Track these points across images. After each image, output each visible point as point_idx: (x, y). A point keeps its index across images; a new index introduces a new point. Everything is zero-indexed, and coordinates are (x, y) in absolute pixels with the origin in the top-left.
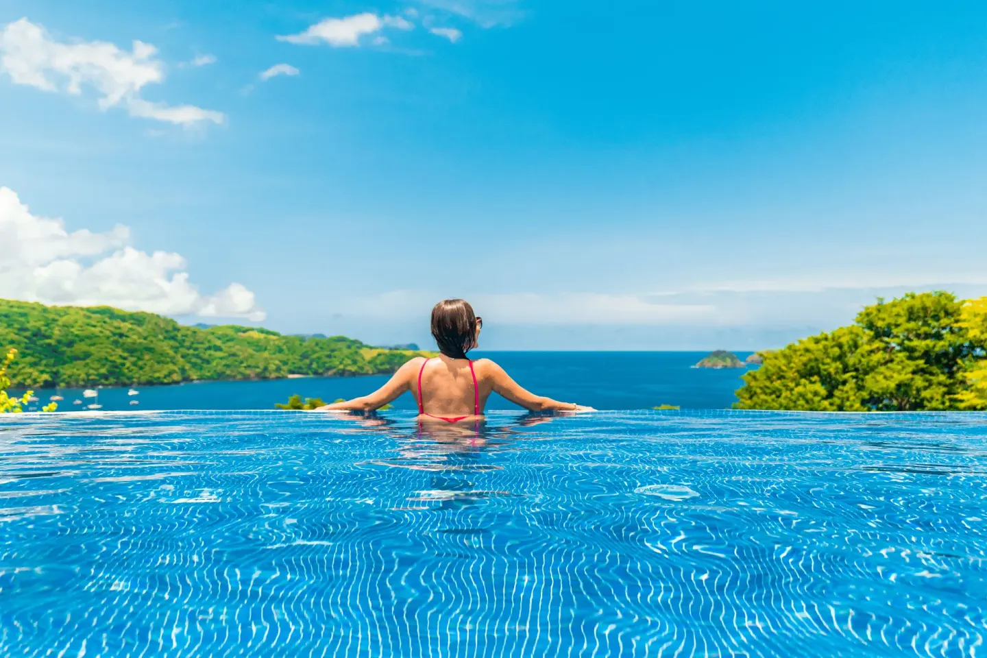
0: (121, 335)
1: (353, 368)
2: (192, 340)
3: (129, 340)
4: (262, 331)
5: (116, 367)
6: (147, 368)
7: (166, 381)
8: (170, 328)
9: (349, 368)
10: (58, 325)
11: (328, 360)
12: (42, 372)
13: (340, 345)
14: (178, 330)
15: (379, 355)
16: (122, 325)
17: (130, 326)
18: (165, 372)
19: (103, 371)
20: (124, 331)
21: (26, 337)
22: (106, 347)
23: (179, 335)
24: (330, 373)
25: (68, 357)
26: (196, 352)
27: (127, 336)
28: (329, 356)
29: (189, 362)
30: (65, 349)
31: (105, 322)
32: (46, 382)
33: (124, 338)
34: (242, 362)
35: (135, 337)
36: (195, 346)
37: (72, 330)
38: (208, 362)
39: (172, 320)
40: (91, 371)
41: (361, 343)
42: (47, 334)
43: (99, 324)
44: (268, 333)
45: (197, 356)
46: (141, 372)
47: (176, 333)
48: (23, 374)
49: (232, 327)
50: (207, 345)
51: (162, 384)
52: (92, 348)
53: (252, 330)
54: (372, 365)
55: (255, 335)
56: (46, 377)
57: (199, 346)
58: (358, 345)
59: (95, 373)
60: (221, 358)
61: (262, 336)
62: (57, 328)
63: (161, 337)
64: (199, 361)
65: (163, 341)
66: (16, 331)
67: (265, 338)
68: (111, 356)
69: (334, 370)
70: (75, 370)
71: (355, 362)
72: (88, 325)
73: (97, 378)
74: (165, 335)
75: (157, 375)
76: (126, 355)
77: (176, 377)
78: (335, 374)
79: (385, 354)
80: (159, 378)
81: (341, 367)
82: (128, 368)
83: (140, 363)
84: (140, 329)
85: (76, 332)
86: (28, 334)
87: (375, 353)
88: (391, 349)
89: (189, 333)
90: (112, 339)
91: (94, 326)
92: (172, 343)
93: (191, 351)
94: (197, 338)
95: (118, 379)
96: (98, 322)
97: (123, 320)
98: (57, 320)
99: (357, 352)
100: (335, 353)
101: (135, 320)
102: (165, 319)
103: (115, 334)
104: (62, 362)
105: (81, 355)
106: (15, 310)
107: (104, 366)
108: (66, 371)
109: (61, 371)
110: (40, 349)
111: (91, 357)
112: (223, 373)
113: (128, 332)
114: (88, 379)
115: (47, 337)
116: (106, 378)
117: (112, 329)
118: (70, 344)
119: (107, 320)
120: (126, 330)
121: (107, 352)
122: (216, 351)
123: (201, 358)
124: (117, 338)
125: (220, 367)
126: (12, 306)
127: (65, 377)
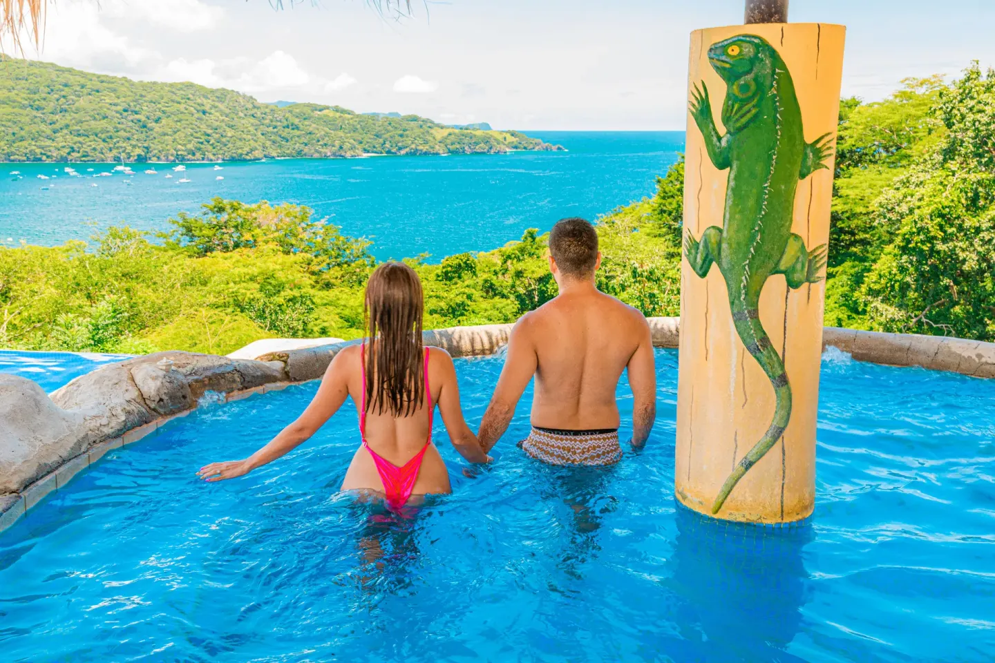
0: (204, 112)
1: (425, 148)
2: (271, 117)
3: (213, 117)
4: (337, 109)
5: (202, 143)
6: (230, 145)
7: (248, 158)
8: (250, 106)
9: (420, 147)
10: (145, 101)
11: (401, 139)
12: (134, 146)
13: (412, 123)
14: (258, 108)
15: (450, 134)
16: (205, 101)
17: (212, 103)
18: (247, 149)
19: (190, 146)
20: (207, 108)
21: (117, 112)
22: (192, 124)
23: (259, 113)
24: (403, 152)
25: (157, 132)
26: (275, 130)
27: (210, 114)
28: (401, 136)
29: (270, 140)
30: (154, 124)
31: (188, 99)
32: (139, 156)
33: (207, 115)
34: (318, 141)
35: (218, 114)
36: (274, 123)
37: (159, 106)
38: (287, 141)
39: (251, 97)
40: (180, 147)
41: (432, 122)
42: (137, 109)
43: (183, 101)
44: (343, 111)
45: (276, 134)
46: (225, 148)
47: (256, 110)
48: (117, 148)
49: (309, 105)
50: (285, 123)
51: (245, 160)
52: (179, 123)
53: (328, 108)
54: (442, 145)
55: (331, 114)
56: (138, 151)
57: (279, 124)
58: (429, 124)
59: (183, 148)
60: (298, 137)
61: (338, 115)
62: (145, 104)
63: (242, 115)
64: (279, 139)
65: (243, 118)
66: (108, 106)
67: (340, 117)
68: (196, 132)
69: (407, 150)
70: (164, 145)
71: (426, 142)
72: (173, 101)
73: (185, 153)
74: (245, 112)
75: (240, 151)
76: (209, 131)
77: (257, 154)
78: (407, 153)
79: (455, 134)
80: (241, 154)
81: (413, 146)
82: (212, 145)
83: (224, 140)
84: (221, 106)
85: (163, 109)
86: (119, 108)
87: (445, 132)
88: (461, 129)
89: (267, 110)
90: (196, 115)
91: (179, 103)
92: (252, 120)
93: (271, 129)
94: (276, 116)
95: (205, 155)
96: (182, 99)
97: (207, 98)
98: (145, 96)
99: (428, 132)
100: (407, 132)
101: (217, 97)
102: (244, 97)
103: (198, 111)
104: (152, 137)
105: (169, 131)
106: (105, 84)
107: (190, 141)
108: (156, 147)
109: (152, 145)
110: (131, 124)
111: (178, 133)
112: (302, 151)
113: (211, 109)
114: (177, 155)
115: (136, 113)
116: (194, 154)
117: (196, 106)
118: (157, 121)
119: (190, 96)
120: (209, 106)
121: (192, 129)
122: (293, 129)
123: (280, 136)
124: (201, 115)
125: (298, 144)
126: (102, 82)
127: (156, 151)
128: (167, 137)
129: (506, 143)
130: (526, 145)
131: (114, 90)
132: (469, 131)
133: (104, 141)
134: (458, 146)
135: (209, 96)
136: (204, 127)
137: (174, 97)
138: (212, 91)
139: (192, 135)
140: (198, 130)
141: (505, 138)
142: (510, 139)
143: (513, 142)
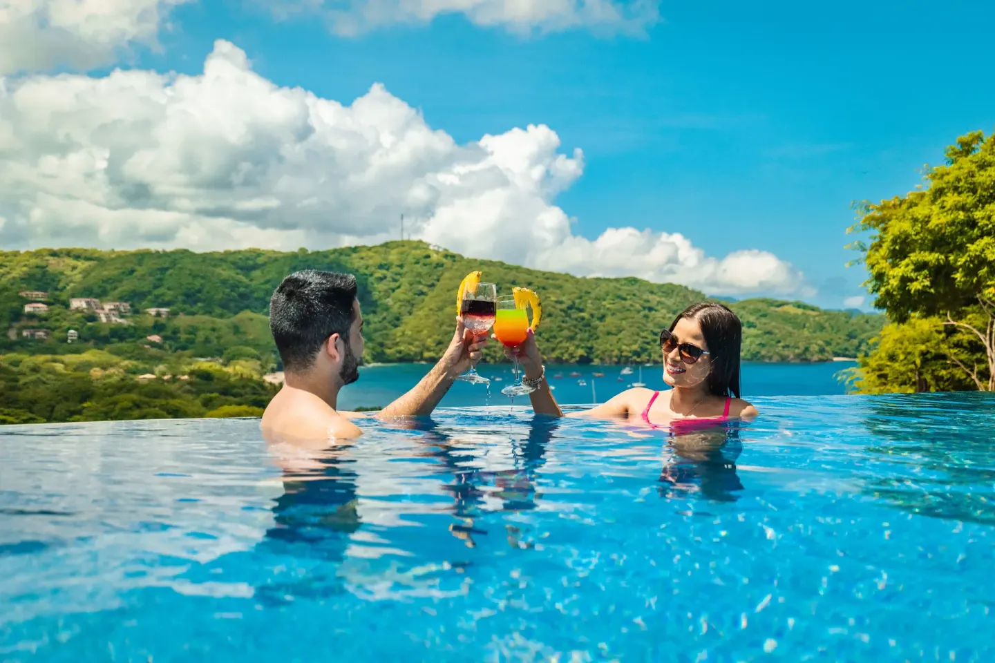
0: (650, 309)
3: (658, 315)
4: (799, 305)
5: (648, 343)
10: (590, 298)
12: (578, 347)
16: (651, 297)
17: (658, 299)
19: (635, 347)
20: (653, 304)
21: (561, 310)
22: (638, 322)
25: (601, 331)
27: (656, 311)
30: (597, 322)
31: (634, 295)
32: (581, 356)
33: (654, 312)
34: (779, 341)
35: (664, 311)
37: (604, 303)
40: (624, 347)
42: (581, 307)
43: (629, 297)
44: (806, 307)
48: (561, 348)
52: (624, 322)
55: (792, 310)
56: (581, 352)
61: (799, 311)
62: (590, 301)
66: (553, 304)
67: (803, 314)
68: (643, 331)
70: (608, 346)
72: (618, 297)
73: (630, 355)
84: (668, 302)
85: (608, 306)
86: (564, 306)
90: (642, 313)
91: (625, 299)
95: (650, 355)
96: (628, 295)
97: (652, 293)
98: (589, 293)
101: (663, 292)
102: (693, 292)
103: (644, 308)
104: (595, 336)
105: (614, 330)
106: (550, 281)
107: (636, 342)
108: (600, 346)
109: (595, 346)
110: (575, 322)
111: (623, 332)
112: (758, 353)
113: (657, 305)
114: (621, 356)
115: (581, 310)
116: (639, 356)
117: (641, 302)
118: (602, 318)
119: (636, 292)
120: (655, 303)
121: (638, 327)
124: (646, 312)
126: (548, 279)
127: (599, 352)
128: (610, 337)
131: (560, 287)
133: (548, 340)
135: (655, 291)
136: (650, 326)
137: (620, 293)
138: (660, 287)
139: (638, 335)
140: (645, 328)
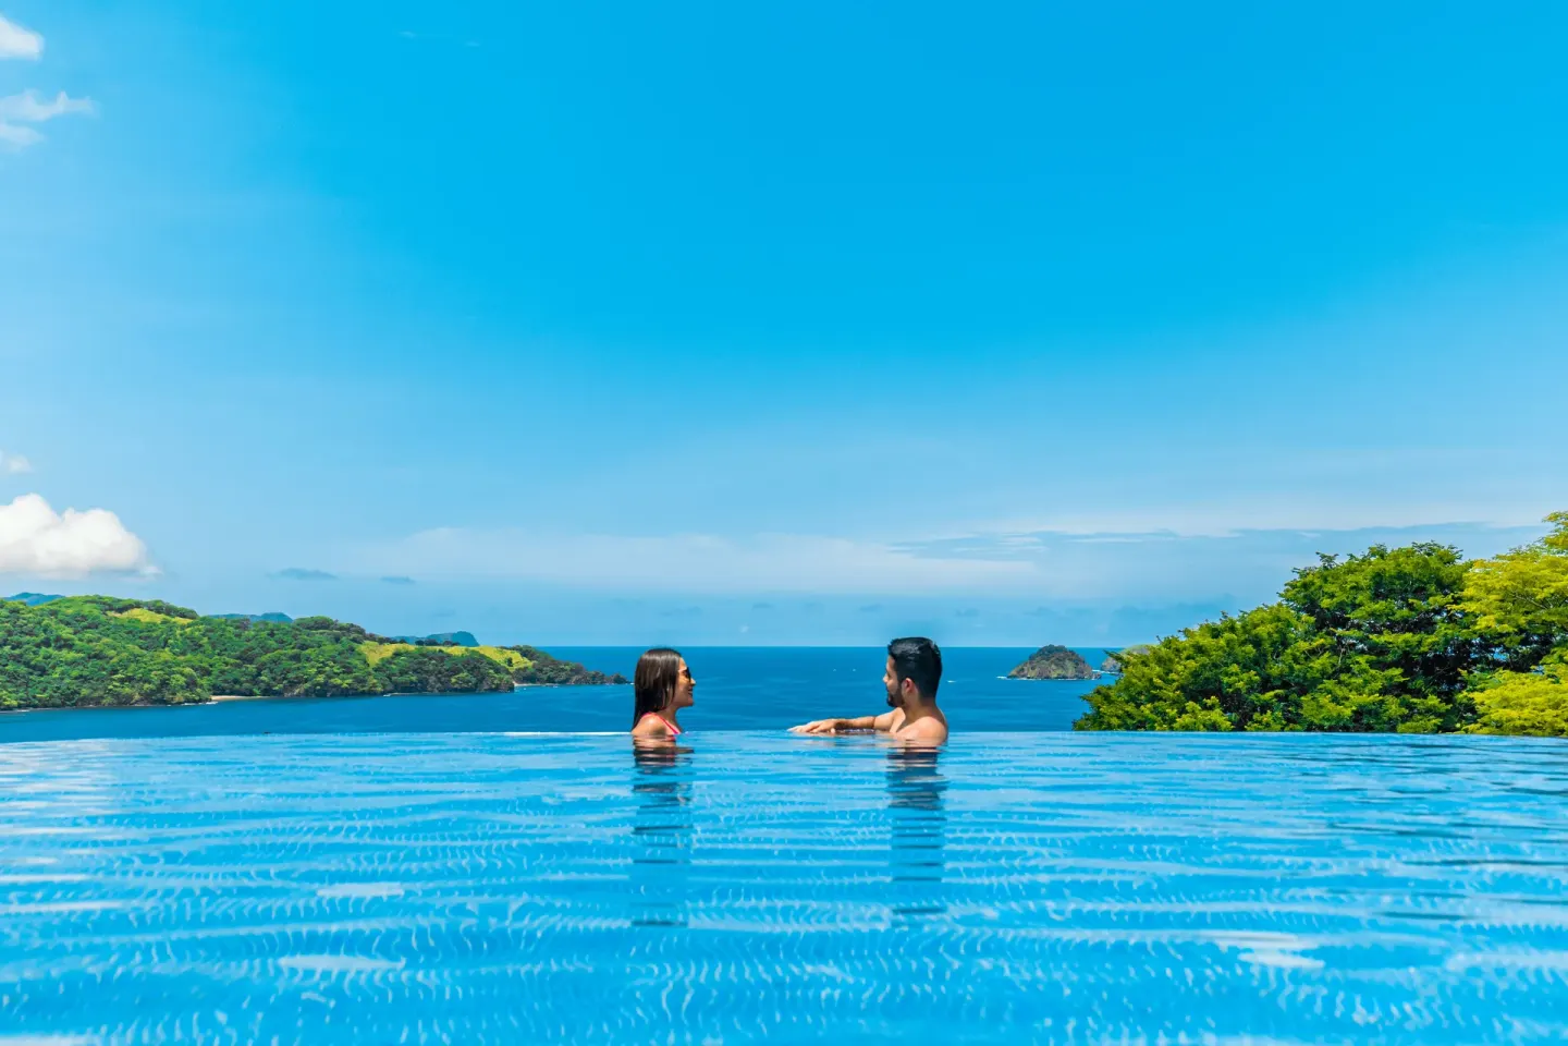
1: (346, 682)
2: (9, 626)
9: (336, 681)
11: (295, 665)
13: (318, 635)
15: (397, 654)
24: (299, 690)
26: (17, 652)
28: (296, 658)
29: (4, 673)
36: (15, 638)
38: (43, 672)
41: (361, 631)
45: (17, 659)
49: (95, 600)
50: (43, 636)
53: (137, 605)
54: (381, 675)
57: (27, 638)
58: (354, 635)
60: (71, 663)
64: (23, 669)
69: (306, 686)
71: (348, 670)
78: (308, 692)
79: (407, 653)
81: (321, 679)
87: (389, 650)
88: (419, 643)
93: (7, 650)
94: (20, 622)
99: (352, 650)
100: (308, 651)
122: (60, 648)
123: (27, 664)
125: (67, 681)
129: (512, 670)
130: (552, 674)
132: (437, 648)
134: (414, 678)
141: (510, 661)
142: (520, 661)
143: (526, 668)
